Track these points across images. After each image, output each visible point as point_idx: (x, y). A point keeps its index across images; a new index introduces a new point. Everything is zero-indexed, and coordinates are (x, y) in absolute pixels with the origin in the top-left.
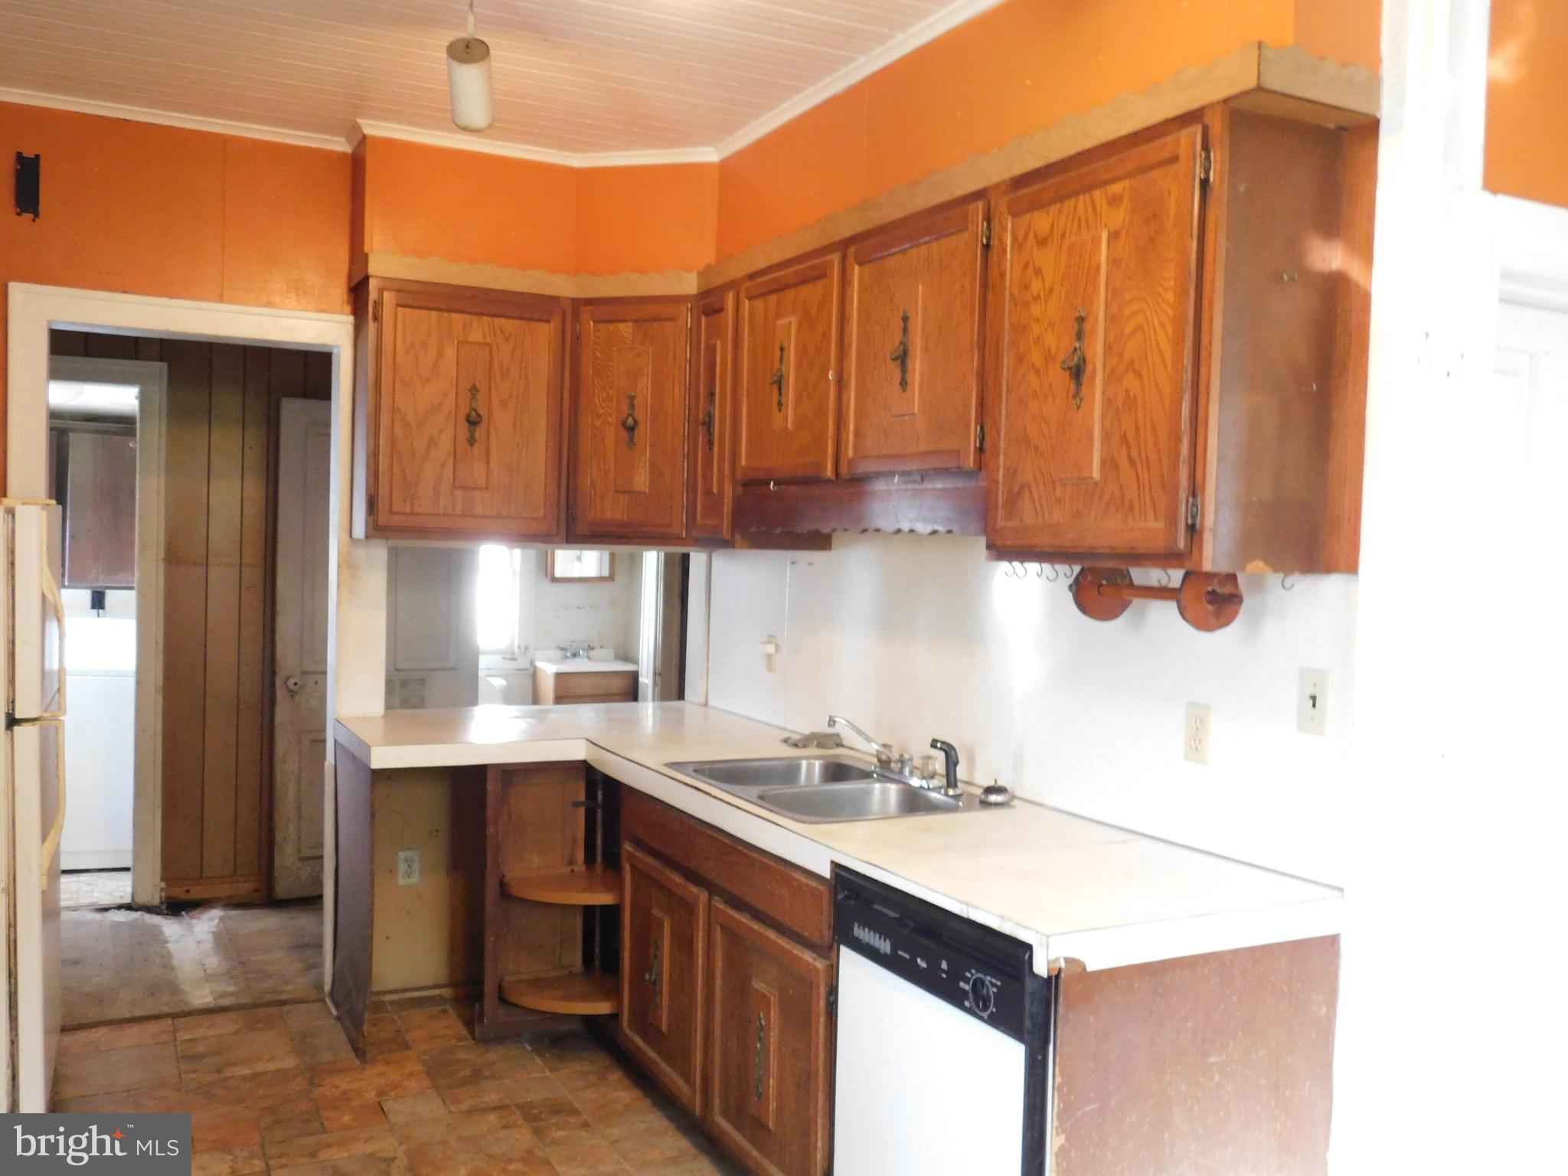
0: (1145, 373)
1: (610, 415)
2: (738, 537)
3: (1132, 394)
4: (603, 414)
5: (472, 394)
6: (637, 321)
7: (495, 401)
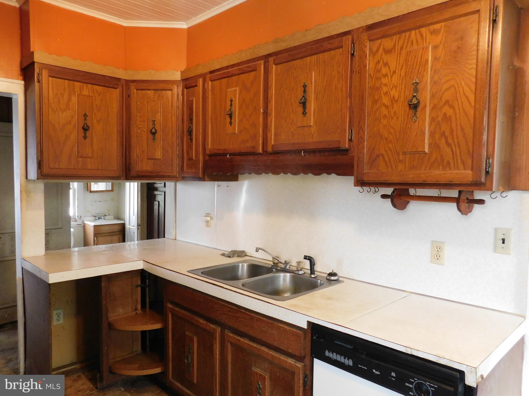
0: (456, 106)
1: (144, 128)
2: (206, 177)
3: (448, 116)
4: (141, 128)
5: (85, 117)
6: (155, 90)
7: (95, 121)
